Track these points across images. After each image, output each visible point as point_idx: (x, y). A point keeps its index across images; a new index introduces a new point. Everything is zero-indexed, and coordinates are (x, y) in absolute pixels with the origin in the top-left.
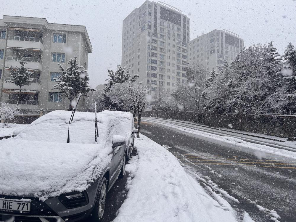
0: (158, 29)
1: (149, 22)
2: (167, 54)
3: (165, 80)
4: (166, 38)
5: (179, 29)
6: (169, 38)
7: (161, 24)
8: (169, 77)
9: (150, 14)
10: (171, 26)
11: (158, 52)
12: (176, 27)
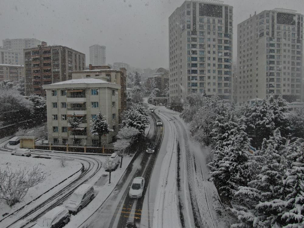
0: (198, 27)
1: (188, 21)
2: (207, 49)
3: (205, 74)
4: (206, 34)
5: (220, 22)
6: (209, 33)
7: (201, 20)
8: (209, 71)
9: (189, 13)
10: (211, 20)
11: (198, 49)
12: (216, 20)
